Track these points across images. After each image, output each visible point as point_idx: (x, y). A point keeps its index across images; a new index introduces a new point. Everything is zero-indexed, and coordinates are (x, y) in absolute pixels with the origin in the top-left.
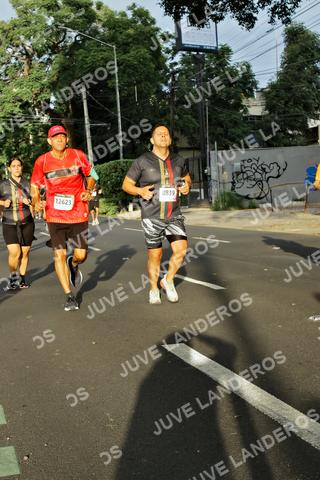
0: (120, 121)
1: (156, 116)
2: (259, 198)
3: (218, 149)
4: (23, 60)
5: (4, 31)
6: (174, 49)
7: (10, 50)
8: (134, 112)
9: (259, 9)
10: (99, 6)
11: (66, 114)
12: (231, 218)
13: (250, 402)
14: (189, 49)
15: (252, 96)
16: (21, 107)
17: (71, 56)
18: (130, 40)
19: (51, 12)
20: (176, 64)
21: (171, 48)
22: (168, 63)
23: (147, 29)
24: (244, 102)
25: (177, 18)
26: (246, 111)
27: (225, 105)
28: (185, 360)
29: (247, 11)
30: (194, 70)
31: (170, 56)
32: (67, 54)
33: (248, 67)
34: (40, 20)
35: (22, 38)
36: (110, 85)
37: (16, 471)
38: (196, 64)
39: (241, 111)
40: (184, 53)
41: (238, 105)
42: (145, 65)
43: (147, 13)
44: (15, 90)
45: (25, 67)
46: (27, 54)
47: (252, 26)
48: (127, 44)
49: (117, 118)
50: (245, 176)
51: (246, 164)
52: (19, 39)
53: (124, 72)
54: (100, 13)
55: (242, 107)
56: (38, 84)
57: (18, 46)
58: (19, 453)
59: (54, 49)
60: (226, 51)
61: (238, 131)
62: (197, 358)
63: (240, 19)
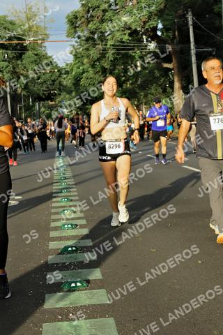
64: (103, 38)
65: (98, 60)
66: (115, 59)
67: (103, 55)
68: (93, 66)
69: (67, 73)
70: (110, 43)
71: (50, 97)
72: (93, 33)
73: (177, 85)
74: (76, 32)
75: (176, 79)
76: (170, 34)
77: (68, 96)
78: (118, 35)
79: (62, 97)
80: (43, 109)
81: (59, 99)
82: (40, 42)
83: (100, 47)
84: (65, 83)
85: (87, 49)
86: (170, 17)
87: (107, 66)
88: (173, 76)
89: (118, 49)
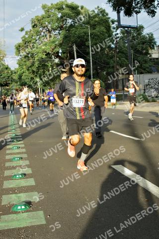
0: (91, 61)
1: (108, 59)
2: (157, 97)
3: (138, 74)
4: (47, 33)
5: (39, 20)
6: (117, 27)
7: (41, 29)
8: (98, 56)
9: (157, 7)
10: (82, 8)
11: (66, 58)
12: (144, 106)
13: (153, 193)
14: (124, 27)
15: (154, 49)
16: (46, 55)
17: (69, 31)
18: (96, 23)
19: (60, 11)
20: (118, 34)
21: (115, 27)
22: (114, 34)
23: (104, 18)
24: (150, 52)
25: (118, 13)
26: (151, 56)
27: (141, 53)
28: (122, 173)
29: (152, 9)
30: (126, 37)
31: (115, 30)
32: (67, 31)
33: (152, 35)
34: (55, 15)
35: (47, 23)
36: (87, 44)
37: (44, 222)
38: (127, 34)
39: (149, 56)
40: (122, 29)
41: (147, 53)
42: (103, 35)
43: (104, 10)
44: (43, 47)
45: (48, 36)
46: (49, 31)
47: (154, 16)
48: (95, 25)
49: (90, 60)
50: (150, 86)
51: (151, 81)
52: (45, 24)
53: (93, 38)
54: (82, 11)
55: (149, 54)
56: (54, 45)
57: (44, 27)
58: (46, 214)
59: (61, 28)
60: (142, 27)
61: (147, 65)
62: (128, 172)
63: (148, 12)
64: (33, 56)
65: (30, 67)
66: (39, 66)
67: (33, 65)
68: (28, 70)
69: (15, 73)
70: (36, 59)
71: (7, 85)
72: (28, 54)
74: (19, 53)
76: (65, 55)
77: (15, 84)
78: (40, 55)
79: (13, 84)
80: (3, 91)
81: (11, 86)
82: (2, 58)
83: (31, 60)
84: (14, 78)
85: (25, 62)
86: (65, 47)
87: (35, 69)
89: (40, 62)
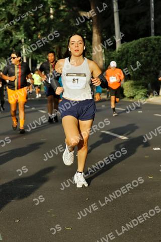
73: (96, 37)
75: (95, 31)
88: (91, 26)
